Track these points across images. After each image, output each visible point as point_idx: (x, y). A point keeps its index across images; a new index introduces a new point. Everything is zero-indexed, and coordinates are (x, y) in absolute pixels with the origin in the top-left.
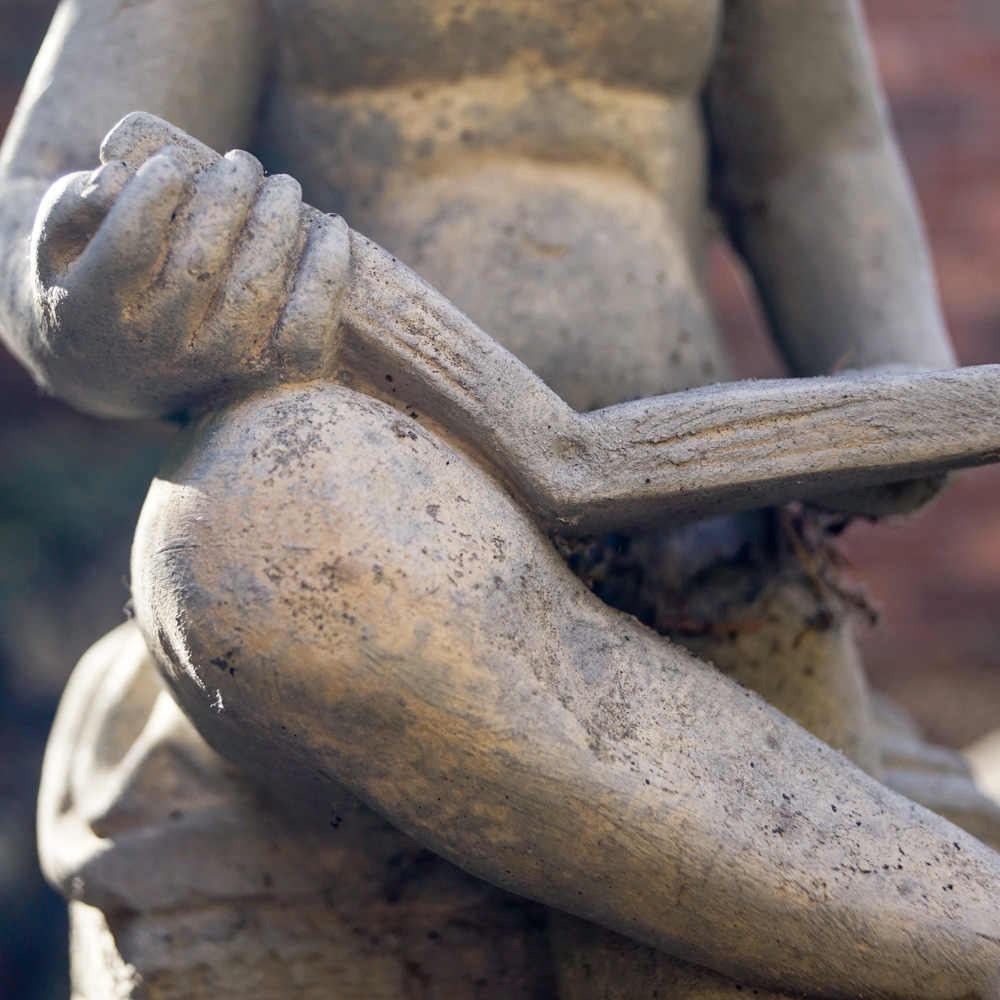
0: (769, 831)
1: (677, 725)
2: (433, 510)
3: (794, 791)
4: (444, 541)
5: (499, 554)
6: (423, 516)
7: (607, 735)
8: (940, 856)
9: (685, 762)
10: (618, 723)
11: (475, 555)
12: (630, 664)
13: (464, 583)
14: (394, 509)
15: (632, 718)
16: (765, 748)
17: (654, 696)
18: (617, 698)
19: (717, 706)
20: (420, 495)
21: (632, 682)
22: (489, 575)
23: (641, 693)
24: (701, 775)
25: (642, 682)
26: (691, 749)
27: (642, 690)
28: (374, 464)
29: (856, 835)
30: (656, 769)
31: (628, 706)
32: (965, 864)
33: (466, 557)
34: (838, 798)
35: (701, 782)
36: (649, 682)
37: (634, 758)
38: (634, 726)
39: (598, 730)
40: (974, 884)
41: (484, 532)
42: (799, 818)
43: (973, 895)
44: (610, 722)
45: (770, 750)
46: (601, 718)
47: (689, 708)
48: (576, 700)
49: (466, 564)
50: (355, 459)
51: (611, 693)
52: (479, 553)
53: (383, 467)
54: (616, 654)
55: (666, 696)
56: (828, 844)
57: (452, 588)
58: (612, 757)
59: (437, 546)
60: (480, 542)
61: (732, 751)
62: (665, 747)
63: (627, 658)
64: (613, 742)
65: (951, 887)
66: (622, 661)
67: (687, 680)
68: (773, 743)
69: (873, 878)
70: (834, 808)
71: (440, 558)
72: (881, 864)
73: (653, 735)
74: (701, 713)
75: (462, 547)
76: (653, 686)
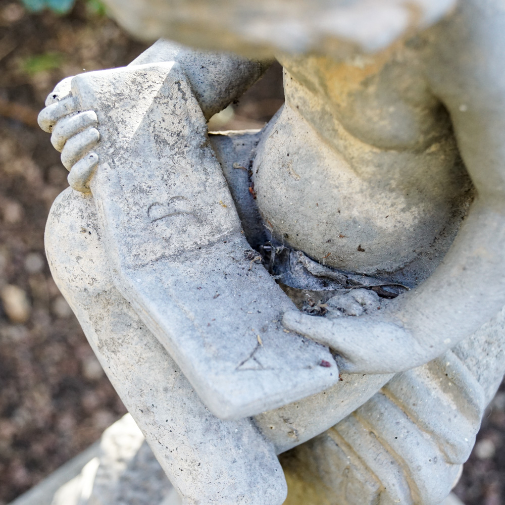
0: (139, 408)
1: (134, 362)
2: (78, 258)
3: (158, 406)
4: (75, 269)
5: (91, 283)
6: (74, 258)
7: (106, 347)
8: (188, 461)
9: (127, 372)
10: (114, 347)
11: (82, 279)
12: (134, 336)
13: (73, 284)
14: (64, 251)
15: (120, 349)
16: (161, 389)
17: (134, 349)
18: (120, 341)
19: (155, 367)
20: (77, 252)
21: (130, 340)
22: (83, 287)
23: (130, 345)
24: (129, 379)
25: (134, 343)
26: (133, 371)
27: (131, 344)
28: (66, 235)
29: (166, 432)
30: (115, 367)
31: (122, 345)
32: (195, 470)
33: (79, 277)
34: (172, 420)
35: (127, 381)
36: (137, 344)
37: (110, 359)
38: (119, 351)
39: (104, 344)
40: (190, 477)
41: (91, 274)
42: (152, 414)
43: (187, 479)
44: (111, 345)
45: (162, 391)
46: (108, 342)
47: (144, 360)
48: (102, 332)
49: (77, 279)
50: (61, 230)
51: (119, 339)
52: (84, 279)
53: (68, 238)
54: (132, 330)
55: (138, 352)
56: (155, 427)
57: (68, 282)
58: (104, 354)
59: (71, 269)
60: (87, 276)
61: (148, 381)
62: (124, 364)
63: (135, 333)
64: (107, 351)
65: (182, 470)
66: (132, 333)
67: (151, 353)
68: (166, 390)
69: (160, 446)
70: (167, 421)
71: (70, 272)
72: (166, 445)
73: (123, 359)
74: (147, 365)
75: (80, 274)
76: (137, 346)
